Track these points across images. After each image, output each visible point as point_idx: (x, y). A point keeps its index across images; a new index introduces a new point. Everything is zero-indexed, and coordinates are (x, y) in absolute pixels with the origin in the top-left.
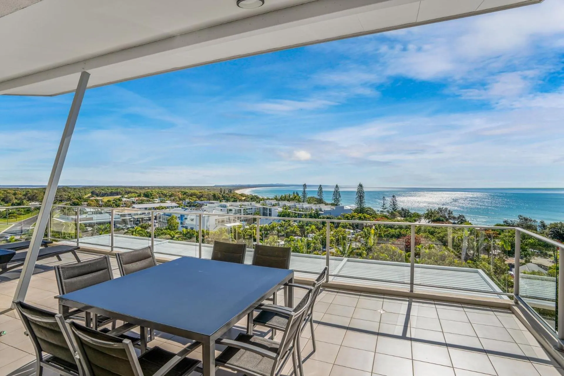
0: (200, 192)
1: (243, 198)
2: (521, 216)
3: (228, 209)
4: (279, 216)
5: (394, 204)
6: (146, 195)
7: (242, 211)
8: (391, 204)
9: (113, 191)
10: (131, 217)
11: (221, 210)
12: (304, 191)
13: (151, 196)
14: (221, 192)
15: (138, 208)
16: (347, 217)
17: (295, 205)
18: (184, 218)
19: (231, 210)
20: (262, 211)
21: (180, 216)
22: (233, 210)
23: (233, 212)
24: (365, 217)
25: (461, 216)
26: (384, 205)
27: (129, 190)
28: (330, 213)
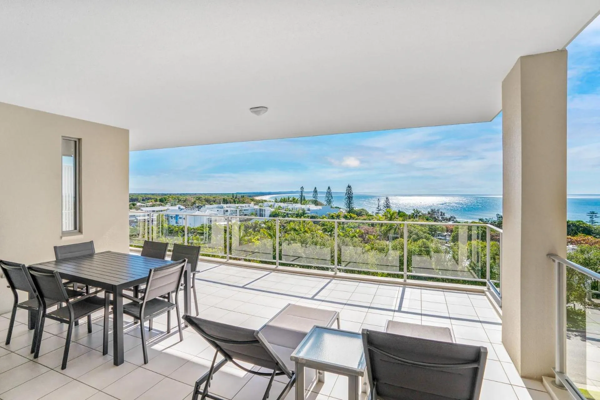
0: (214, 198)
2: (498, 215)
3: (224, 210)
4: (270, 216)
5: (388, 206)
6: (161, 201)
7: (238, 212)
8: (385, 205)
9: (134, 197)
10: (135, 218)
11: (218, 211)
13: (165, 201)
14: (233, 197)
15: (146, 211)
16: (332, 216)
18: (178, 217)
19: (227, 211)
20: (258, 213)
21: (175, 216)
22: (229, 210)
23: (229, 212)
24: (351, 216)
25: (452, 217)
26: (379, 206)
27: (149, 196)
28: (317, 212)
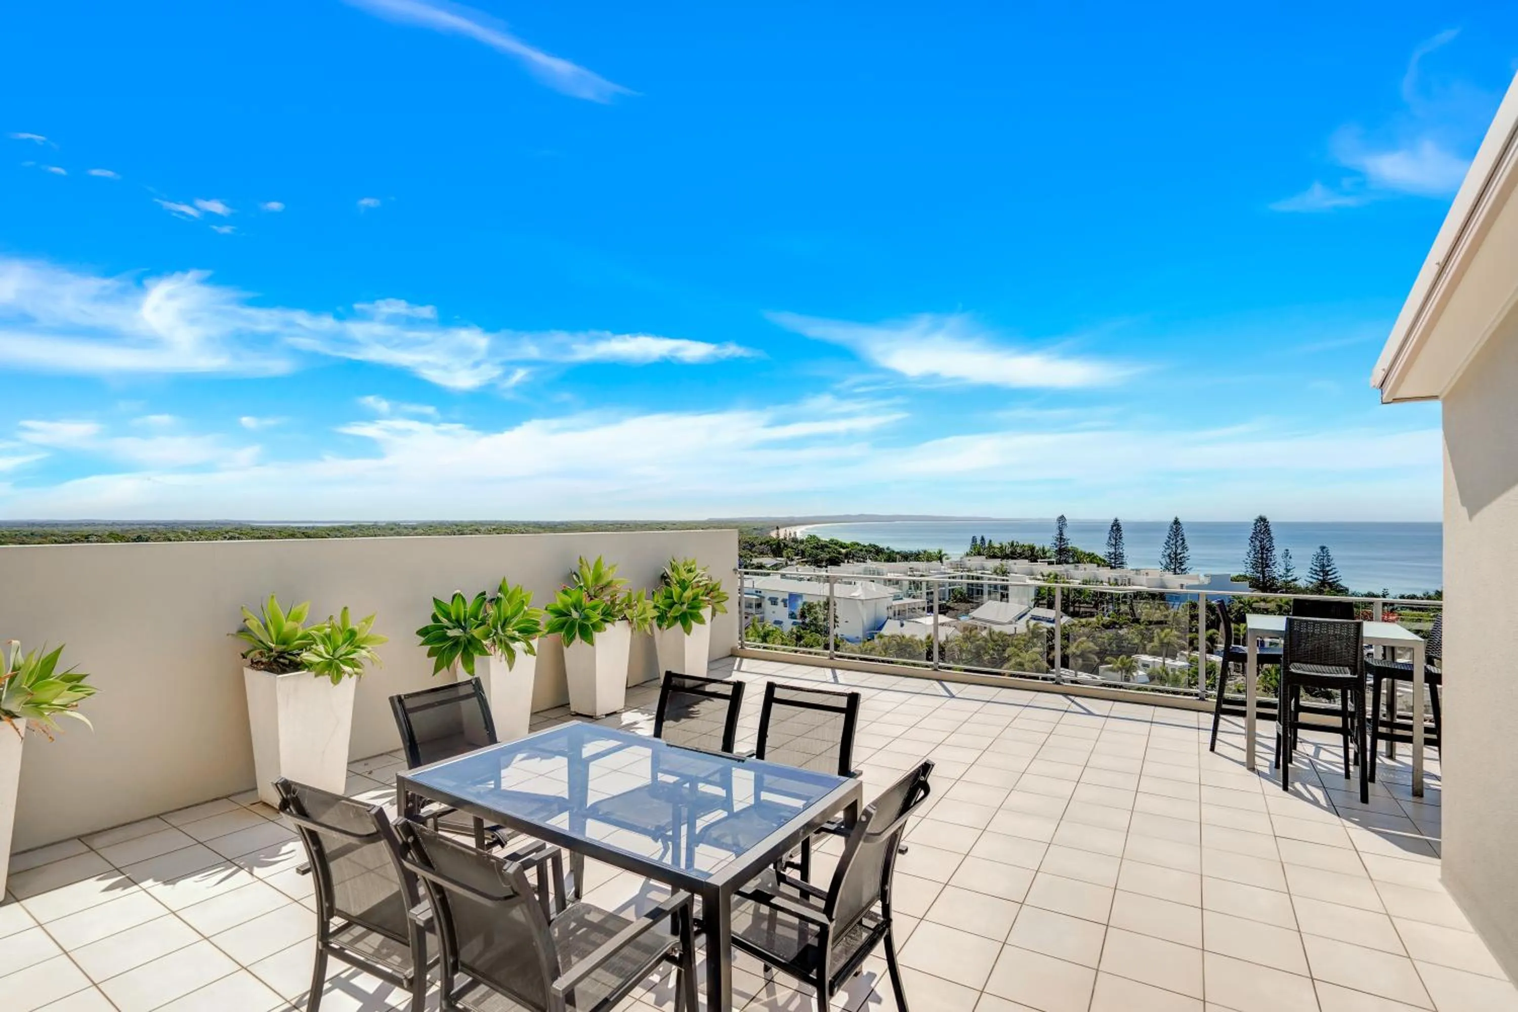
12: (1061, 535)
17: (1067, 572)
21: (786, 596)
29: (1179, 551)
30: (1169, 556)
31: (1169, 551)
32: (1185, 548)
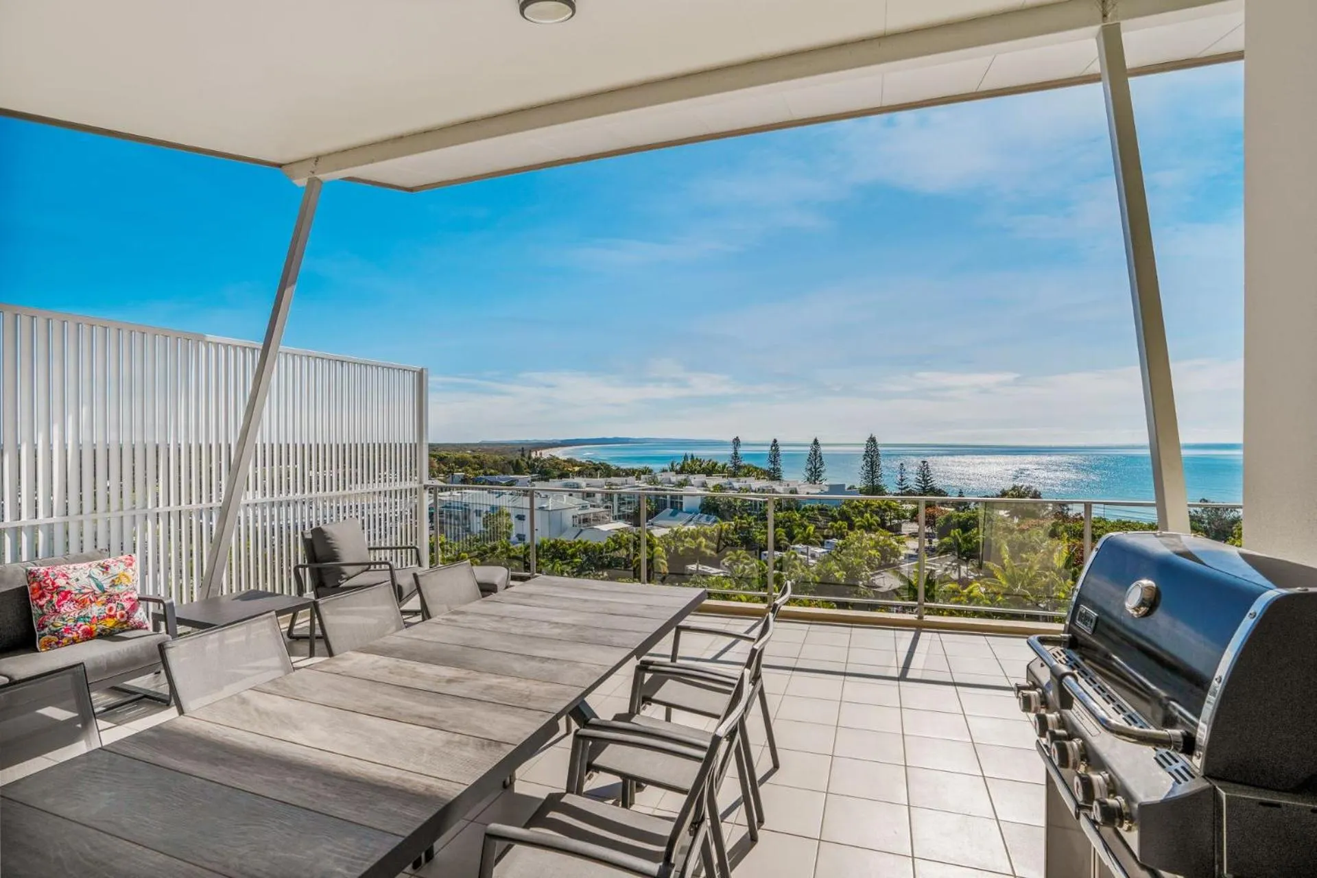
1: (577, 469)
5: (926, 478)
12: (736, 453)
17: (730, 484)
26: (902, 480)
29: (817, 466)
30: (810, 469)
31: (810, 466)
32: (822, 464)
